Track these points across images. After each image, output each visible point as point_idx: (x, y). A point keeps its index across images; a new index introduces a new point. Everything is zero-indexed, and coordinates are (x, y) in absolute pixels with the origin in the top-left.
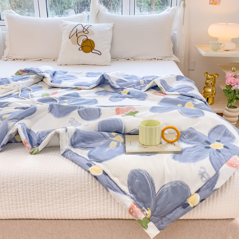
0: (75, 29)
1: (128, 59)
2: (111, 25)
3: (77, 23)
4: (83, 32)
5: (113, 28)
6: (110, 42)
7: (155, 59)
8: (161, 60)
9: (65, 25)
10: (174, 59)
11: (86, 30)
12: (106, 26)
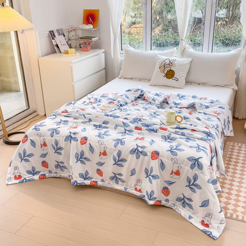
0: (164, 62)
1: (199, 84)
2: (190, 60)
3: (167, 58)
4: (169, 64)
5: (192, 61)
6: (187, 72)
7: (219, 86)
8: (223, 87)
9: (159, 59)
10: (233, 88)
11: (171, 63)
12: (186, 60)
